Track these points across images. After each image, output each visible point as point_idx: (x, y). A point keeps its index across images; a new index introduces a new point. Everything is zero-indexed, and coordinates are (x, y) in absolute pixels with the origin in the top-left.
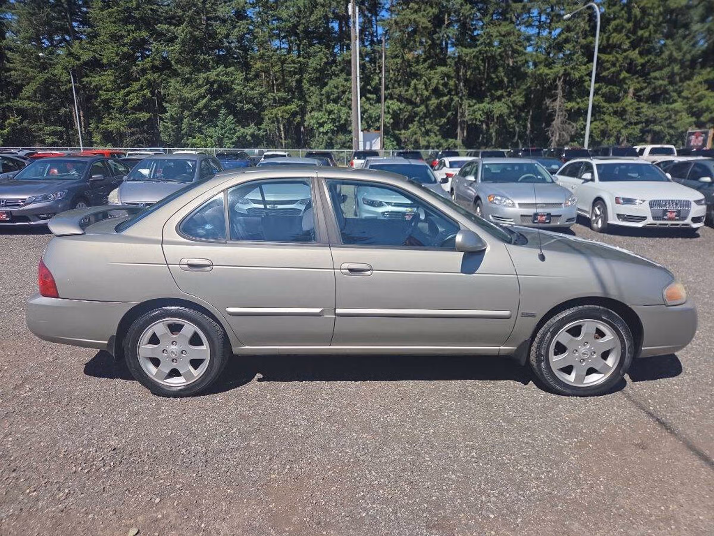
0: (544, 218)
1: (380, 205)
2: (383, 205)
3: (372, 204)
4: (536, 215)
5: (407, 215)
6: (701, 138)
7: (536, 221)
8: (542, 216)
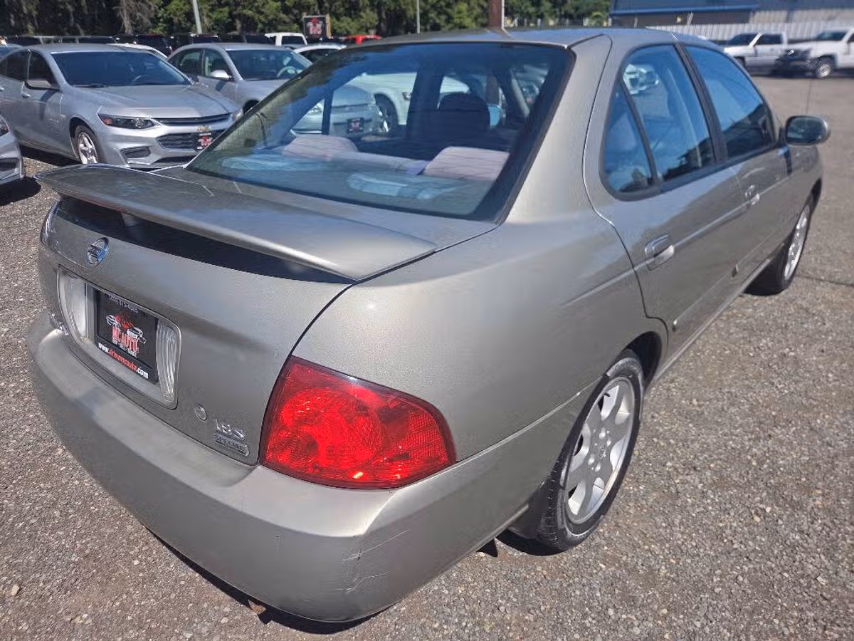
0: (358, 124)
1: (147, 124)
2: (153, 125)
3: (129, 123)
4: (350, 121)
5: (201, 137)
6: (319, 26)
7: (351, 130)
8: (355, 122)
